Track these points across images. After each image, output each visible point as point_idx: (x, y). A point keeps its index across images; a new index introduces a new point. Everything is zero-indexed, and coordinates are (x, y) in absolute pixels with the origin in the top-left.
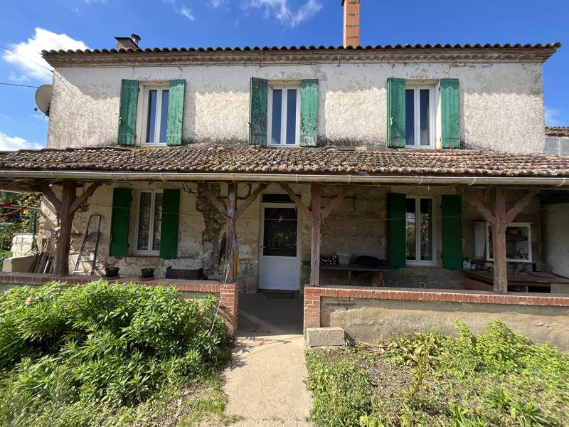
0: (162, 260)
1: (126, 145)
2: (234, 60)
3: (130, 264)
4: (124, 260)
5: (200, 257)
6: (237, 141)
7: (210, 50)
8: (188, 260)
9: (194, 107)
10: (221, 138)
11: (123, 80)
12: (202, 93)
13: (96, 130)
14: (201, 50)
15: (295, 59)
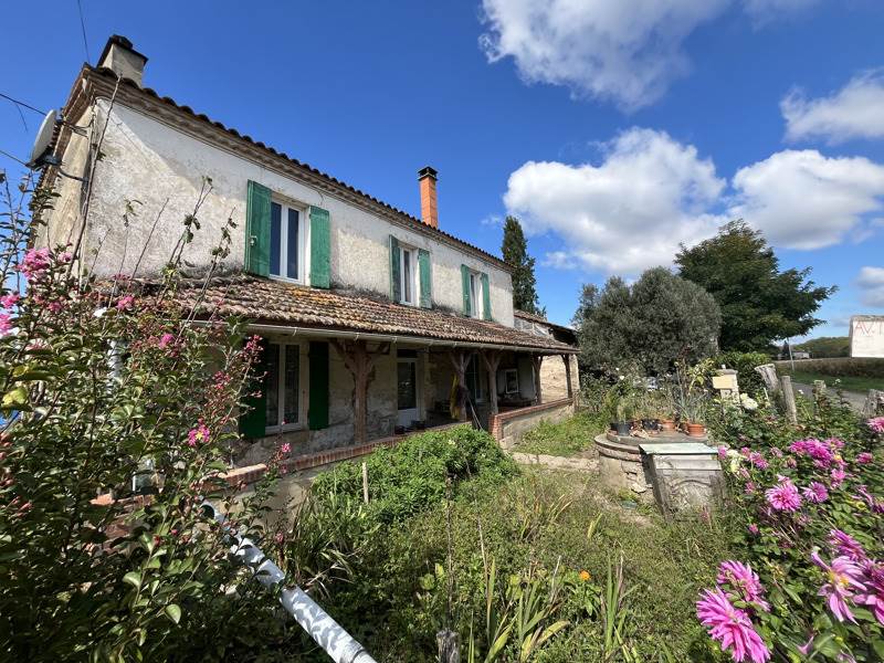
0: (311, 433)
1: (258, 276)
2: (373, 209)
3: (268, 448)
4: (259, 443)
5: (351, 421)
6: (378, 294)
7: (359, 192)
8: (340, 426)
9: (337, 247)
10: (365, 287)
11: (249, 181)
12: (345, 233)
13: (203, 241)
14: (352, 189)
15: (416, 228)
